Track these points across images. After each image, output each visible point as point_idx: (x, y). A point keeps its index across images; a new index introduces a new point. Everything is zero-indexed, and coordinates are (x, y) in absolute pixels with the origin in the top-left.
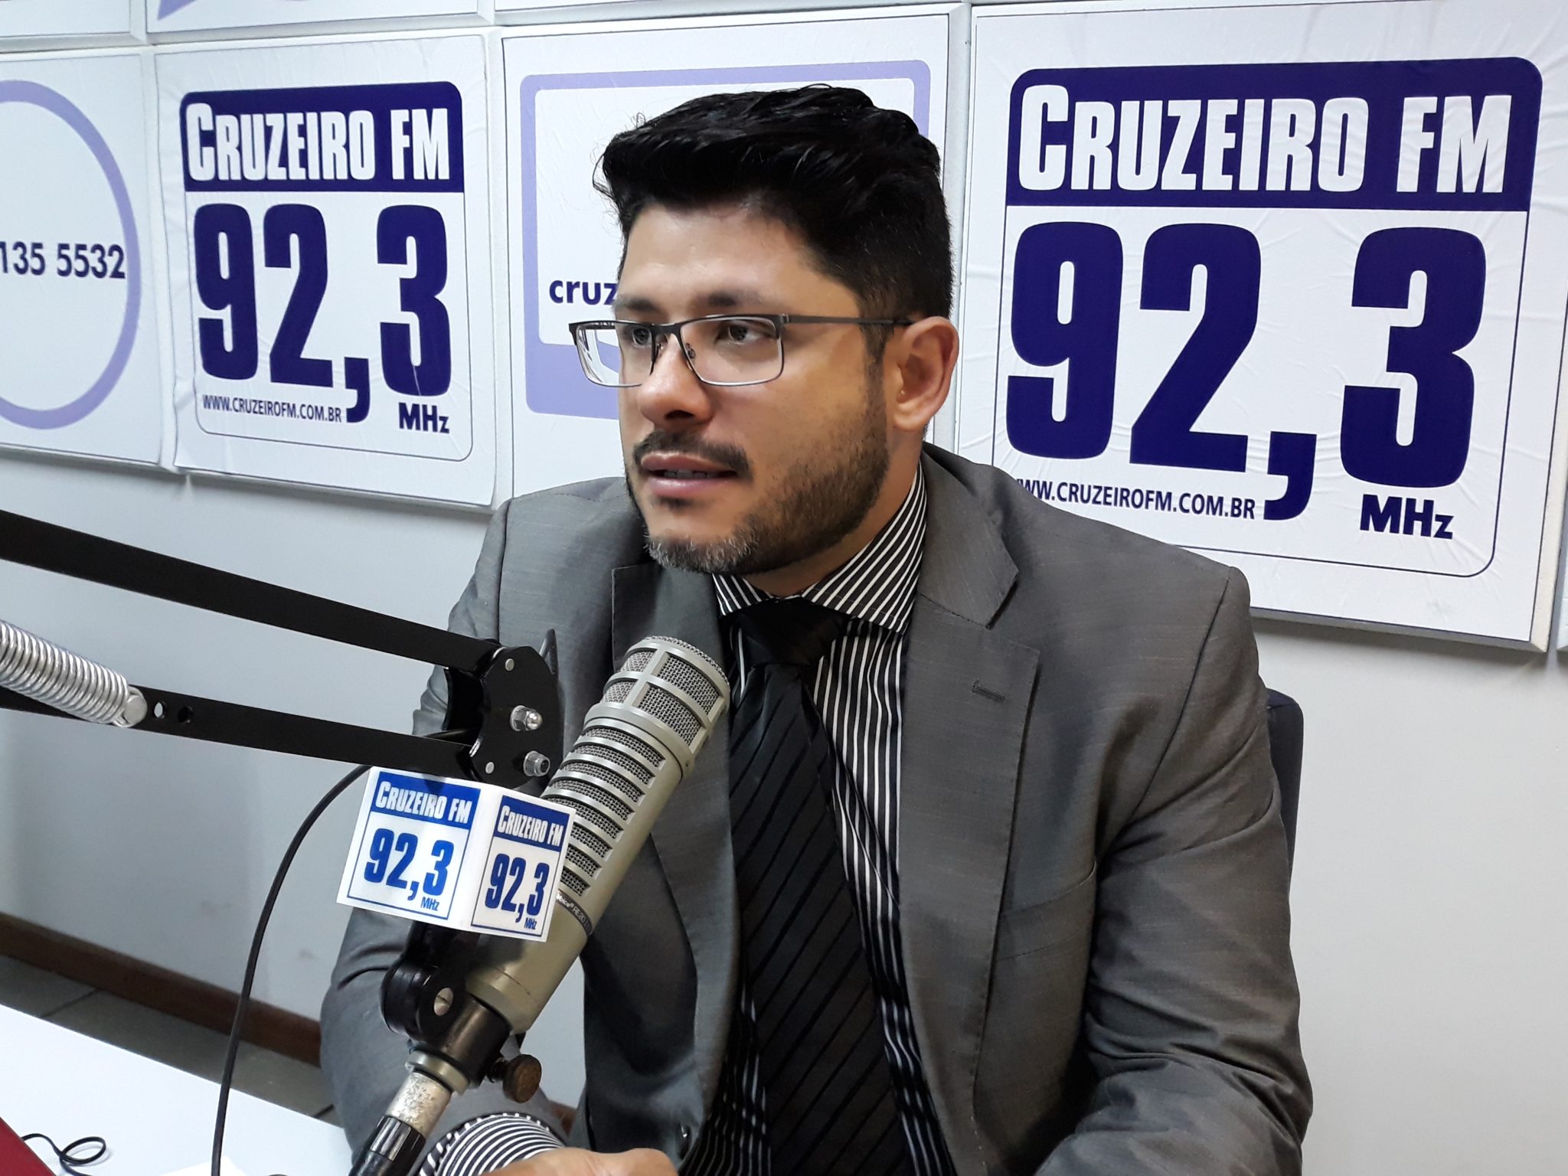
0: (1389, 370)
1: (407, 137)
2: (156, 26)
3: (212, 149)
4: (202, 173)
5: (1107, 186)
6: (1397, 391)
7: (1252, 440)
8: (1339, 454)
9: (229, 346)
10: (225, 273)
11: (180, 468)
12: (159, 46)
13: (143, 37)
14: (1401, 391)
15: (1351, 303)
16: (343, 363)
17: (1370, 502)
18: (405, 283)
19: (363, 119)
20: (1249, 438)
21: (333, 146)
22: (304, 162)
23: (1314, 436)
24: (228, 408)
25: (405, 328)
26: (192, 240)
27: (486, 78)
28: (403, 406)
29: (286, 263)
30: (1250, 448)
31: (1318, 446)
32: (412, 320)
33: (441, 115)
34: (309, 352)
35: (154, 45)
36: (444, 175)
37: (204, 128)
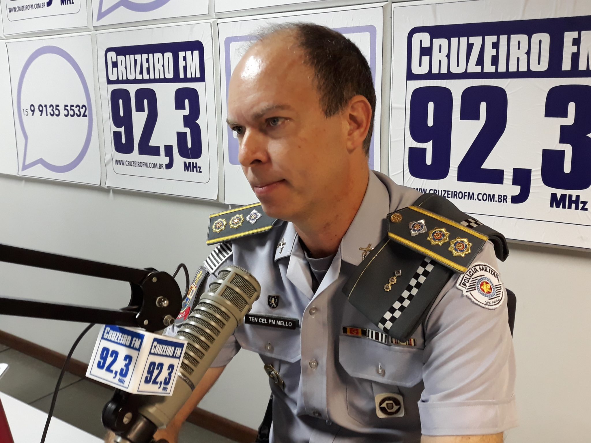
0: (560, 143)
1: (185, 62)
2: (96, 24)
3: (116, 68)
4: (113, 78)
5: (446, 72)
6: (564, 151)
7: (506, 171)
8: (541, 177)
9: (124, 141)
10: (122, 114)
11: (108, 187)
12: (98, 31)
13: (92, 28)
14: (566, 151)
15: (544, 116)
16: (164, 147)
17: (554, 196)
18: (185, 117)
19: (169, 55)
20: (504, 171)
21: (159, 66)
22: (148, 73)
23: (531, 169)
24: (124, 165)
25: (185, 134)
26: (110, 102)
27: (212, 38)
28: (185, 163)
29: (143, 110)
30: (505, 174)
31: (532, 174)
32: (188, 130)
33: (196, 53)
34: (152, 143)
35: (96, 31)
36: (198, 76)
37: (113, 61)
